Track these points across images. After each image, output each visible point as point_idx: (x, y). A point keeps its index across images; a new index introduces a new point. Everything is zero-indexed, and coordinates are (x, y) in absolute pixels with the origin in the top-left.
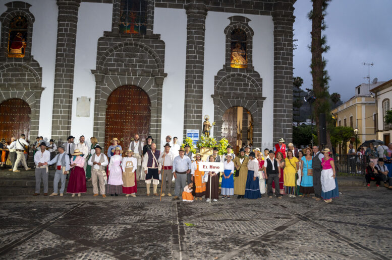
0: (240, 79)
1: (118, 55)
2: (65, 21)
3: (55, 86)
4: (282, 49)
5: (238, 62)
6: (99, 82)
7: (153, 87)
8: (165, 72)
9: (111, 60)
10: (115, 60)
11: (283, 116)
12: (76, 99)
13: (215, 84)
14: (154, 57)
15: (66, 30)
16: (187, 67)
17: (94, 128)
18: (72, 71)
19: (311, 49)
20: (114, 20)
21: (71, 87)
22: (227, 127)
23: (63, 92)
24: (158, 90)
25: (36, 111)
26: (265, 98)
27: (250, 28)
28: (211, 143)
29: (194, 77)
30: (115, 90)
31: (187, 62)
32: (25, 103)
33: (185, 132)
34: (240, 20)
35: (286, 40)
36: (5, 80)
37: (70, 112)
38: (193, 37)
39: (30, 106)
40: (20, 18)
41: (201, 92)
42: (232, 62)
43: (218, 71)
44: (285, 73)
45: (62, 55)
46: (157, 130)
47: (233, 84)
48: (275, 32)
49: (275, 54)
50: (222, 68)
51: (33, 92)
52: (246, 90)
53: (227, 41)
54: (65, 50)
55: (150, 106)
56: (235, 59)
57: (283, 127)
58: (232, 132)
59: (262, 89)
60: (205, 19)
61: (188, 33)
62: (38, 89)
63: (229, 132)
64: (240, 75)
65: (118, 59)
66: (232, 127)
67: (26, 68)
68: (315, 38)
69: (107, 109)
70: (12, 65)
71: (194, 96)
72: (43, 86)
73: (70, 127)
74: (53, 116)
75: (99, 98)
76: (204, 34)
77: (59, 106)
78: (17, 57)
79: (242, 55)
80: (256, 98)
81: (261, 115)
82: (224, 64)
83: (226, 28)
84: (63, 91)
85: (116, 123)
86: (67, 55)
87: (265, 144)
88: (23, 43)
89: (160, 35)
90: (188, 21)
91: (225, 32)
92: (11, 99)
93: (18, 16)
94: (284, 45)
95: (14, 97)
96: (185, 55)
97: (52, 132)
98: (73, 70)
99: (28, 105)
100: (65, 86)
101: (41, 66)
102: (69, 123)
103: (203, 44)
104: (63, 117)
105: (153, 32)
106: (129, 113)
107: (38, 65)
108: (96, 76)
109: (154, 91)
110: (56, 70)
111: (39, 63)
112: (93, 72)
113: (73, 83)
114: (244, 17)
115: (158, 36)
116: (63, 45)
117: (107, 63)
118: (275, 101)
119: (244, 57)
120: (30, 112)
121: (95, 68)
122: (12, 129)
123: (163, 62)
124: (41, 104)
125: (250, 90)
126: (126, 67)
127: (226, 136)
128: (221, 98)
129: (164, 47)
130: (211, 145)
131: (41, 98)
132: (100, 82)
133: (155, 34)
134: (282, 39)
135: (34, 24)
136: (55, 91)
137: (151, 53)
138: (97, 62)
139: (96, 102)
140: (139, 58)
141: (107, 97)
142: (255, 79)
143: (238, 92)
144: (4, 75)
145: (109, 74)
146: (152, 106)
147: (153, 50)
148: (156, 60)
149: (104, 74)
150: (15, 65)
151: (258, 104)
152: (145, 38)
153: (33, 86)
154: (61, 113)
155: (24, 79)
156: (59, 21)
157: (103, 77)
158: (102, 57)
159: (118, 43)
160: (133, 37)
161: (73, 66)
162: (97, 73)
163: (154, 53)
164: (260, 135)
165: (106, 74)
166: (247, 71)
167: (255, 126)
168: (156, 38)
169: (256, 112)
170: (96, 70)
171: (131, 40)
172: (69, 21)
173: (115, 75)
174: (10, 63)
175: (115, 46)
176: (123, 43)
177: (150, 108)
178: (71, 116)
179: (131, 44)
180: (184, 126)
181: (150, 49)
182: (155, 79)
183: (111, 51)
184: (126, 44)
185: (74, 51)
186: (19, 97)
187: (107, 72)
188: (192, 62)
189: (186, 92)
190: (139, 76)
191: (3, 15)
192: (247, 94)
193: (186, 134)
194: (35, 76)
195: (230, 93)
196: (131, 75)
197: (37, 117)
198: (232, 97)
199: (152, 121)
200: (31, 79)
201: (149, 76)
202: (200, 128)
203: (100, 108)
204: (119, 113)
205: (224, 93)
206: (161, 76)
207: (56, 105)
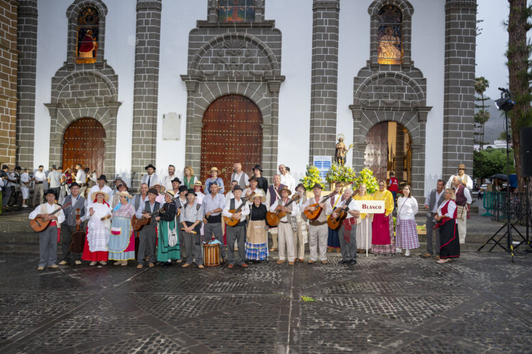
0: (392, 81)
1: (217, 53)
2: (145, 9)
3: (135, 99)
4: (459, 32)
5: (389, 55)
6: (191, 92)
7: (266, 96)
8: (282, 74)
9: (207, 60)
10: (214, 61)
11: (458, 134)
12: (162, 117)
13: (355, 88)
14: (266, 53)
15: (147, 22)
16: (314, 66)
17: (186, 155)
18: (156, 78)
19: (507, 27)
20: (210, 4)
21: (156, 99)
22: (373, 151)
24: (273, 100)
25: (111, 133)
26: (430, 108)
27: (409, 3)
28: (347, 174)
29: (324, 80)
30: (213, 102)
31: (314, 59)
32: (98, 124)
33: (311, 159)
35: (465, 18)
36: (74, 94)
37: (154, 134)
38: (321, 22)
39: (105, 128)
40: (90, 10)
41: (335, 102)
42: (380, 56)
43: (359, 69)
44: (463, 69)
45: (142, 57)
46: (272, 157)
47: (381, 88)
48: (446, 6)
49: (448, 40)
51: (108, 108)
52: (400, 97)
53: (372, 25)
54: (146, 50)
55: (262, 123)
56: (384, 50)
57: (459, 150)
58: (379, 159)
59: (425, 94)
61: (315, 16)
62: (114, 105)
63: (376, 158)
64: (392, 75)
65: (216, 59)
66: (379, 152)
67: (99, 77)
69: (203, 129)
70: (81, 73)
71: (324, 108)
72: (119, 100)
73: (155, 154)
74: (133, 139)
75: (192, 115)
76: (337, 16)
77: (140, 127)
78: (87, 62)
79: (395, 45)
80: (416, 109)
81: (423, 134)
82: (369, 59)
83: (372, 6)
84: (145, 106)
85: (215, 148)
86: (149, 57)
87: (430, 176)
88: (94, 43)
89: (273, 21)
91: (370, 11)
92: (81, 119)
93: (87, 8)
94: (462, 25)
95: (85, 116)
96: (310, 49)
97: (133, 161)
98: (158, 77)
99: (101, 126)
100: (148, 99)
101: (116, 74)
102: (154, 149)
103: (337, 30)
104: (146, 141)
105: (263, 17)
106: (232, 133)
107: (113, 71)
108: (187, 83)
109: (266, 101)
110: (136, 78)
111: (114, 69)
112: (183, 78)
113: (157, 94)
115: (272, 22)
116: (143, 43)
117: (202, 66)
118: (446, 112)
119: (399, 47)
120: (104, 135)
121: (185, 73)
122: (84, 157)
123: (279, 60)
124: (117, 125)
125: (408, 97)
126: (228, 69)
127: (371, 165)
128: (364, 109)
129: (280, 39)
130: (347, 178)
131: (118, 116)
132: (193, 91)
133: (267, 21)
134: (459, 16)
135: (107, 17)
136: (135, 106)
137: (261, 47)
138: (189, 64)
139: (188, 120)
140: (246, 56)
141: (203, 113)
142: (415, 80)
143: (390, 100)
144: (73, 88)
145: (205, 81)
146: (265, 122)
147: (265, 43)
148: (269, 57)
149: (198, 80)
150: (85, 73)
151: (419, 117)
152: (253, 27)
153: (107, 100)
154: (143, 136)
155: (97, 91)
156: (137, 10)
157: (197, 84)
158: (195, 57)
159: (216, 36)
160: (237, 27)
161: (157, 72)
162: (189, 79)
163: (267, 48)
164: (422, 163)
165: (200, 80)
166: (403, 68)
167: (414, 151)
168: (269, 25)
169: (417, 129)
170: (187, 76)
171: (234, 31)
172: (150, 9)
173: (213, 81)
174: (78, 71)
175: (212, 40)
176: (223, 35)
177: (262, 127)
178: (155, 140)
179: (234, 37)
180: (310, 151)
181: (260, 42)
182: (268, 85)
183: (207, 47)
184: (227, 38)
185: (158, 51)
186: (91, 116)
187: (203, 78)
188: (321, 58)
189: (313, 101)
190: (245, 81)
191: (70, 8)
192: (402, 102)
193: (312, 162)
194: (109, 87)
195: (378, 101)
196: (234, 81)
197: (113, 142)
198: (381, 107)
199: (264, 144)
200: (104, 91)
201: (260, 81)
203: (194, 127)
204: (219, 133)
205: (368, 102)
206: (276, 80)
207: (137, 125)
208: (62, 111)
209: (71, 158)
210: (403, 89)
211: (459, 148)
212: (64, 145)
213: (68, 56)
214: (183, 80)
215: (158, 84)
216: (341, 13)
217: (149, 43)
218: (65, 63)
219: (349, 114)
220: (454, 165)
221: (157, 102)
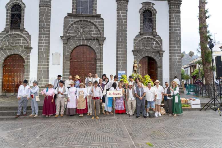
0: (149, 40)
1: (76, 27)
2: (44, 6)
3: (39, 46)
6: (65, 44)
7: (98, 46)
8: (104, 37)
9: (72, 30)
10: (75, 31)
11: (175, 62)
12: (52, 54)
13: (134, 43)
14: (97, 28)
15: (44, 12)
16: (117, 34)
17: (63, 71)
18: (49, 37)
19: (198, 17)
20: (73, 6)
21: (49, 47)
23: (44, 49)
24: (101, 48)
25: (27, 61)
26: (164, 51)
27: (154, 9)
29: (122, 39)
30: (75, 48)
31: (117, 31)
32: (21, 57)
34: (148, 4)
35: (176, 16)
36: (9, 43)
37: (48, 62)
38: (120, 16)
39: (24, 59)
41: (126, 49)
43: (136, 35)
44: (176, 36)
45: (42, 28)
46: (100, 71)
47: (145, 43)
48: (169, 11)
49: (170, 24)
50: (138, 34)
51: (26, 50)
52: (152, 47)
53: (141, 18)
56: (145, 28)
57: (176, 68)
59: (162, 46)
60: (127, 4)
61: (118, 13)
62: (28, 49)
64: (149, 38)
65: (76, 30)
66: (144, 69)
67: (21, 36)
68: (202, 10)
69: (70, 60)
70: (13, 34)
71: (122, 51)
72: (31, 46)
73: (49, 71)
74: (38, 64)
75: (66, 53)
76: (127, 14)
77: (41, 58)
80: (159, 52)
81: (161, 62)
82: (139, 31)
83: (140, 10)
85: (76, 68)
86: (46, 28)
87: (165, 79)
89: (100, 15)
90: (117, 6)
91: (139, 12)
92: (13, 55)
93: (16, 5)
94: (176, 18)
95: (14, 53)
96: (116, 27)
97: (38, 74)
99: (23, 58)
100: (45, 46)
101: (30, 35)
102: (48, 68)
103: (126, 19)
104: (44, 65)
105: (96, 13)
106: (83, 62)
107: (28, 34)
108: (63, 40)
109: (98, 48)
110: (39, 37)
111: (29, 33)
113: (49, 44)
114: (151, 3)
116: (43, 22)
117: (70, 33)
118: (170, 53)
120: (24, 62)
121: (62, 35)
122: (14, 72)
123: (103, 31)
124: (31, 57)
125: (156, 47)
126: (81, 34)
128: (138, 52)
129: (103, 22)
131: (31, 53)
132: (66, 43)
133: (97, 15)
134: (174, 15)
135: (25, 9)
136: (39, 49)
137: (95, 25)
138: (64, 32)
139: (64, 56)
140: (89, 29)
141: (70, 53)
142: (158, 40)
143: (148, 48)
144: (8, 40)
145: (71, 39)
146: (97, 57)
147: (97, 24)
148: (99, 30)
149: (68, 38)
150: (15, 34)
151: (160, 55)
152: (92, 17)
153: (26, 46)
154: (43, 62)
155: (21, 42)
156: (40, 7)
157: (68, 40)
158: (67, 28)
159: (76, 20)
160: (85, 16)
161: (49, 34)
162: (64, 38)
163: (98, 26)
164: (161, 73)
165: (69, 39)
166: (153, 35)
167: (158, 68)
168: (99, 16)
169: (159, 60)
170: (63, 37)
171: (83, 18)
172: (46, 6)
173: (75, 39)
174: (11, 33)
175: (74, 22)
176: (79, 20)
177: (96, 59)
178: (49, 64)
179: (84, 21)
180: (116, 69)
181: (95, 23)
182: (99, 41)
183: (72, 25)
184: (81, 21)
185: (49, 25)
186: (17, 53)
187: (70, 37)
188: (121, 31)
189: (117, 48)
190: (89, 39)
191: (7, 4)
192: (153, 49)
193: (118, 73)
194: (26, 40)
195: (143, 48)
196: (84, 39)
197: (28, 65)
198: (145, 51)
199: (97, 66)
200: (24, 42)
201: (95, 40)
202: (126, 70)
203: (66, 59)
204: (78, 61)
205: (139, 49)
206: (102, 39)
207: (40, 58)
208: (3, 51)
209: (7, 73)
210: (153, 44)
211: (176, 67)
212: (4, 67)
213: (6, 26)
214: (61, 38)
215: (50, 40)
216: (128, 12)
217: (46, 22)
218: (4, 29)
219: (132, 54)
220: (174, 74)
221: (49, 48)
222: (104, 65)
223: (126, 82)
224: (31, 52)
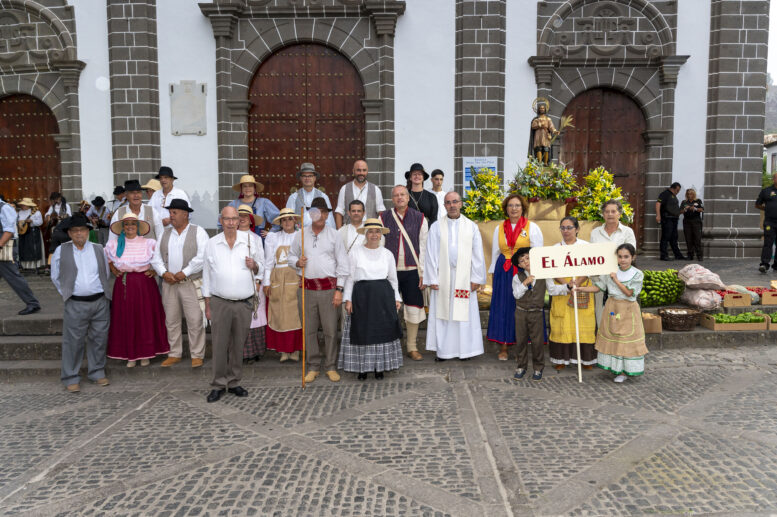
0: (611, 7)
3: (112, 55)
6: (224, 38)
7: (370, 43)
11: (737, 108)
12: (168, 90)
13: (540, 23)
17: (221, 164)
18: (152, 12)
21: (153, 55)
23: (132, 68)
24: (383, 52)
25: (69, 124)
26: (683, 60)
28: (559, 183)
29: (481, 8)
30: (267, 58)
32: (43, 107)
33: (458, 164)
37: (155, 124)
39: (55, 113)
41: (502, 52)
46: (384, 161)
47: (591, 23)
51: (58, 75)
52: (625, 39)
55: (364, 96)
57: (738, 139)
59: (674, 32)
62: (69, 69)
66: (585, 148)
67: (34, 11)
69: (249, 112)
71: (481, 65)
74: (113, 135)
75: (227, 84)
77: (125, 110)
80: (658, 62)
81: (669, 110)
85: (276, 149)
92: (6, 97)
95: (12, 89)
97: (116, 177)
98: (154, 9)
99: (49, 110)
100: (137, 54)
101: (70, 4)
102: (155, 152)
104: (139, 138)
106: (307, 119)
108: (213, 21)
109: (370, 55)
110: (110, 12)
112: (205, 9)
113: (155, 45)
118: (714, 66)
120: (56, 129)
122: (18, 174)
124: (81, 107)
125: (642, 40)
128: (556, 65)
130: (560, 190)
131: (80, 89)
132: (227, 37)
136: (112, 69)
139: (220, 93)
141: (247, 79)
142: (656, 5)
143: (606, 46)
145: (249, 16)
146: (368, 98)
149: (235, 13)
150: (7, 4)
151: (662, 76)
153: (56, 58)
154: (132, 127)
155: (33, 41)
157: (234, 22)
162: (217, 12)
164: (667, 166)
165: (240, 15)
167: (652, 142)
169: (658, 101)
170: (214, 5)
173: (265, 15)
177: (364, 104)
178: (158, 135)
180: (457, 149)
182: (373, 21)
186: (25, 91)
187: (244, 9)
189: (460, 52)
190: (328, 14)
192: (630, 50)
193: (461, 169)
194: (57, 31)
195: (583, 48)
196: (306, 15)
197: (74, 141)
198: (589, 60)
199: (368, 138)
200: (48, 40)
201: (356, 14)
202: (499, 152)
203: (232, 109)
204: (281, 119)
205: (565, 51)
206: (388, 10)
207: (119, 106)
210: (631, 24)
211: (738, 134)
214: (205, 14)
215: (155, 23)
219: (529, 76)
220: (727, 168)
221: (156, 59)
222: (398, 131)
223: (493, 203)
224: (80, 82)
